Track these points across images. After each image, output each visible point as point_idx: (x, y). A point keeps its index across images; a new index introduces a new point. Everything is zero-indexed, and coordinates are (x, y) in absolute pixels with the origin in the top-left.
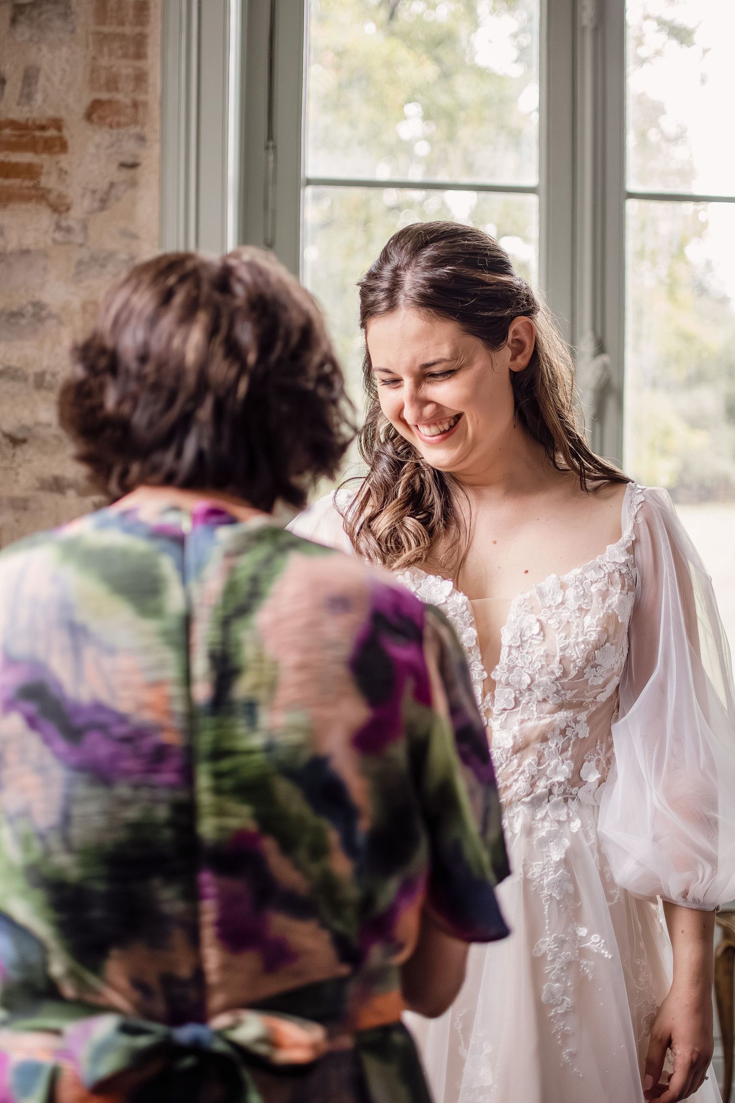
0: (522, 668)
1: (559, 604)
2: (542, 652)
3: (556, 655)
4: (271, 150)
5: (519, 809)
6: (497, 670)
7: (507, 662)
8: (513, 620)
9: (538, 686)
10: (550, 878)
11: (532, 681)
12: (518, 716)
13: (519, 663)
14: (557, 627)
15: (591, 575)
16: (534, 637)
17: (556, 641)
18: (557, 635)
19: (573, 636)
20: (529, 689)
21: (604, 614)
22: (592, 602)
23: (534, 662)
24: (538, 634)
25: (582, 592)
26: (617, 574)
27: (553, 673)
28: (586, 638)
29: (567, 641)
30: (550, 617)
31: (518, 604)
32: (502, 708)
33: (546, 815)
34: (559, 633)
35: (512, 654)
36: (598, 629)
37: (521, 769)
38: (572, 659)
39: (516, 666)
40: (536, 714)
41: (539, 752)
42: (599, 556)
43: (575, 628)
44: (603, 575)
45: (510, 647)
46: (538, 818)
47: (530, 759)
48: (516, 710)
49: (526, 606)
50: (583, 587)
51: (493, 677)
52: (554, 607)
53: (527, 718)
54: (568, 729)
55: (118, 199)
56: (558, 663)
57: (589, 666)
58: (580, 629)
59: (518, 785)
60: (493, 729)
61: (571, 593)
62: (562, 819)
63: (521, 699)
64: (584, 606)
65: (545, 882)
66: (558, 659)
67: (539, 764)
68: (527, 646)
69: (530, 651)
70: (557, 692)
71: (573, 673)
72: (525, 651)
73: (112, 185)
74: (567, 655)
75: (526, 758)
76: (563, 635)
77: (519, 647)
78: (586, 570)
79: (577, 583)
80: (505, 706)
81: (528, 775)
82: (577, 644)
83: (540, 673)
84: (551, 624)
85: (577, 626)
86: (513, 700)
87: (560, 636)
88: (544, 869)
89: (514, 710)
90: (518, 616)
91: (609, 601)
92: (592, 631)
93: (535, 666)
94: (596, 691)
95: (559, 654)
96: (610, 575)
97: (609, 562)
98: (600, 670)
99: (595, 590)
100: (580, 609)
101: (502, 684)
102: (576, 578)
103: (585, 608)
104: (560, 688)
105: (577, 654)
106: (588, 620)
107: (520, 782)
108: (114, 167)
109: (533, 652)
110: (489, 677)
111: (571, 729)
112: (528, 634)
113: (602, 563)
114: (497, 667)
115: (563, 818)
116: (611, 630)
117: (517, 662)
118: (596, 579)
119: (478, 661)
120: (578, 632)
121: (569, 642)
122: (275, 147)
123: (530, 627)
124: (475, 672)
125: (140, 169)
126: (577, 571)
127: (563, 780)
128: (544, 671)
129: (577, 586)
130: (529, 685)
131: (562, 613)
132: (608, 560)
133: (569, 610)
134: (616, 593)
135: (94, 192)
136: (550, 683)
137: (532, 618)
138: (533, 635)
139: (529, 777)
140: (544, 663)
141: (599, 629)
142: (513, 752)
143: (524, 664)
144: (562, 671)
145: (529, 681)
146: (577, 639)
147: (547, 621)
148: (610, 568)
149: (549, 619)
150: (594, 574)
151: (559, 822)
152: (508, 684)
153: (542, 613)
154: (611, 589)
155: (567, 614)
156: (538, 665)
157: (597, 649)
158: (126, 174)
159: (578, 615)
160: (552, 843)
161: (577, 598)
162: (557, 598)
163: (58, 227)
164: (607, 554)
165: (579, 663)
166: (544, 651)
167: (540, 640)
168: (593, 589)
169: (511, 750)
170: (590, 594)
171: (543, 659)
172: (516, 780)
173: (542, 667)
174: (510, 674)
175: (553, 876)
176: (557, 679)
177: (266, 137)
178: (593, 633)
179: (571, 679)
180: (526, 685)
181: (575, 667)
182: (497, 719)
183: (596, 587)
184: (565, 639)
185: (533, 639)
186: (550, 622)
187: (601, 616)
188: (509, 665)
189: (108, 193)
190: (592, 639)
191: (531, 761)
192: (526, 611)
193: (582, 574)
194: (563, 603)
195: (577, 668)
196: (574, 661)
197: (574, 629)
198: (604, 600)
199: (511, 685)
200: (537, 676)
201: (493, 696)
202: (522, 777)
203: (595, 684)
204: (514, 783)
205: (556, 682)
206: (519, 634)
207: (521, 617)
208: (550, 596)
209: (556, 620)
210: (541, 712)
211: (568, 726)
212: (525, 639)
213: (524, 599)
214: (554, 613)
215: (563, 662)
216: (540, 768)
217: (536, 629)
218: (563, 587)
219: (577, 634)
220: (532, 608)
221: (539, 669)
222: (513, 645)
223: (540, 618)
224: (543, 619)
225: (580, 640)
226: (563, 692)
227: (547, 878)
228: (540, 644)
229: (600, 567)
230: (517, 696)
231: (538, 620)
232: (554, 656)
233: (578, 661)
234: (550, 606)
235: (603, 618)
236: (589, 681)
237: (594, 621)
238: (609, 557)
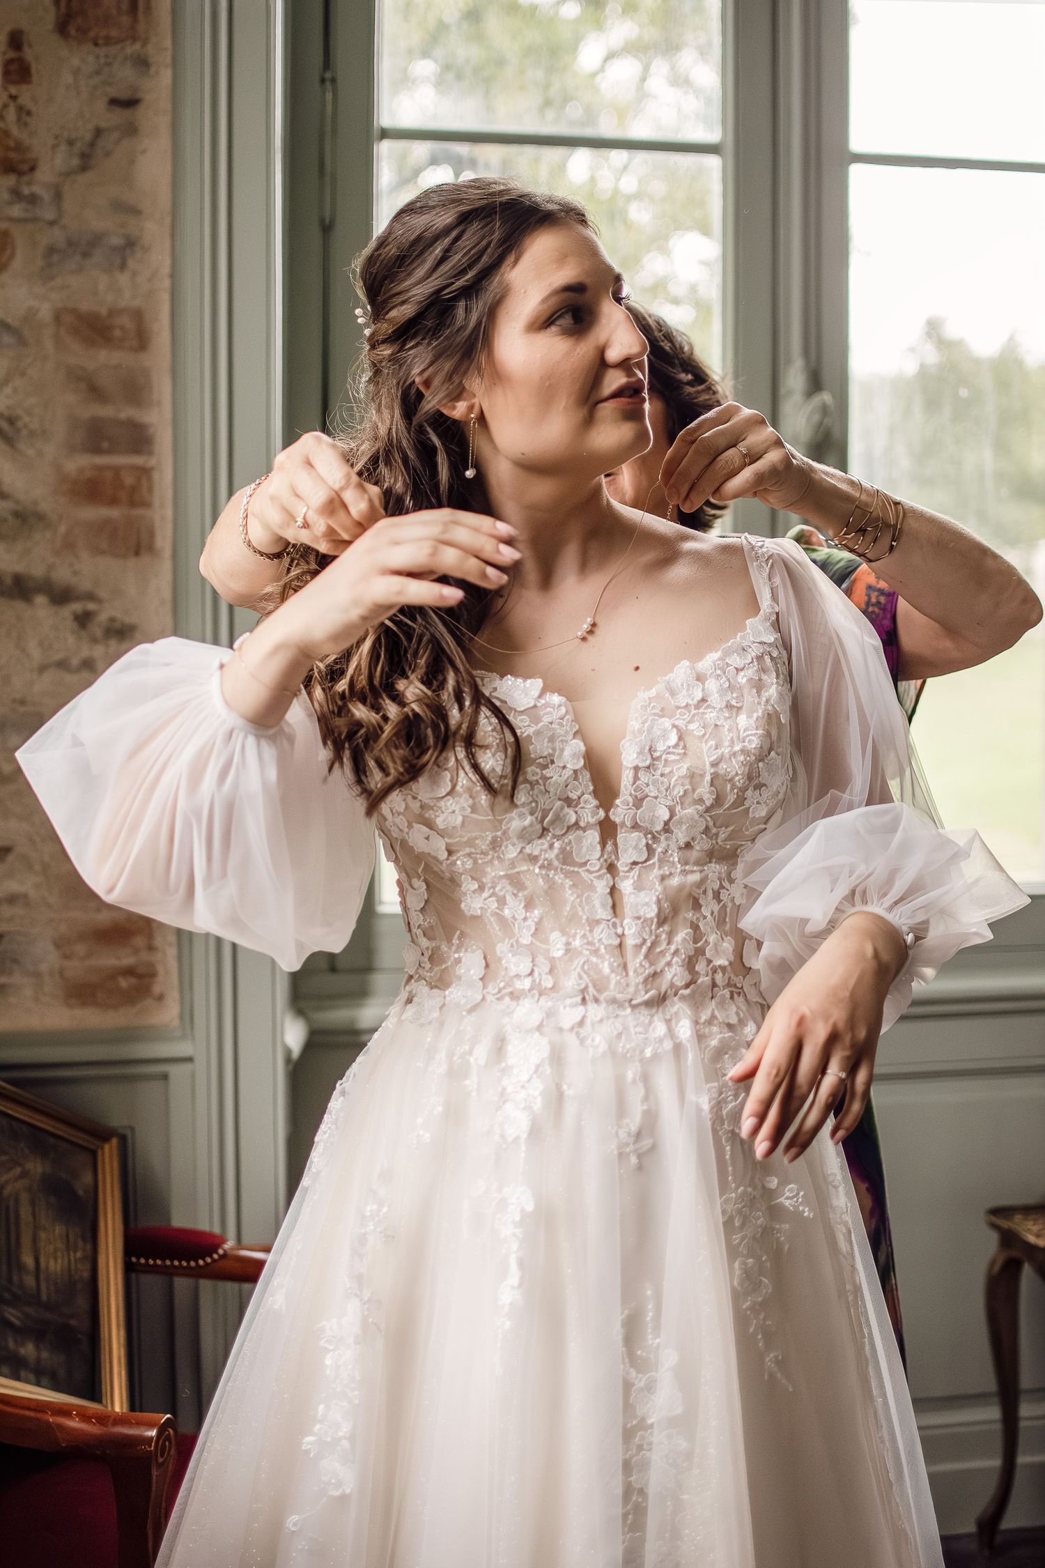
0: (656, 798)
1: (699, 702)
2: (683, 771)
3: (705, 773)
4: (328, 85)
5: (676, 1008)
6: (618, 806)
7: (633, 792)
8: (636, 728)
9: (680, 822)
10: (730, 1106)
11: (672, 815)
12: (655, 871)
13: (650, 791)
14: (702, 733)
15: (736, 660)
16: (671, 750)
17: (705, 754)
18: (704, 745)
19: (727, 743)
20: (667, 829)
21: (763, 712)
22: (742, 696)
23: (674, 787)
24: (676, 746)
25: (727, 683)
26: (767, 659)
27: (701, 801)
28: (744, 746)
29: (719, 752)
30: (690, 720)
31: (642, 706)
32: (631, 861)
33: (713, 1017)
34: (706, 742)
35: (639, 779)
36: (758, 732)
37: (673, 948)
38: (729, 777)
39: (647, 796)
40: (679, 866)
41: (692, 922)
42: (739, 634)
43: (727, 733)
44: (750, 660)
45: (636, 769)
46: (703, 1020)
47: (682, 935)
48: (651, 862)
49: (654, 707)
50: (726, 677)
51: (612, 817)
52: (693, 707)
53: (668, 873)
54: (722, 891)
55: (108, 154)
56: (709, 785)
57: (751, 788)
58: (735, 735)
59: (673, 970)
60: (623, 891)
61: (712, 685)
62: (732, 1022)
63: (655, 846)
64: (734, 703)
65: (724, 1112)
66: (708, 778)
67: (695, 942)
68: (660, 765)
69: (666, 772)
70: (706, 831)
71: (731, 798)
72: (659, 772)
73: (98, 132)
74: (722, 772)
75: (677, 934)
76: (712, 743)
77: (648, 767)
78: (727, 653)
79: (719, 672)
80: (634, 858)
81: (684, 956)
82: (734, 754)
83: (682, 804)
84: (693, 730)
85: (729, 730)
86: (645, 848)
87: (709, 745)
88: (721, 1093)
89: (648, 863)
90: (644, 723)
91: (765, 695)
92: (751, 735)
93: (675, 792)
94: (757, 827)
95: (709, 771)
96: (760, 658)
97: (754, 642)
98: (766, 793)
99: (745, 679)
100: (729, 706)
101: (627, 827)
102: (715, 665)
103: (735, 704)
104: (711, 824)
105: (735, 768)
106: (742, 720)
107: (674, 967)
108: (101, 105)
109: (671, 772)
110: (607, 817)
111: (725, 891)
112: (661, 747)
113: (745, 644)
114: (618, 802)
115: (733, 1020)
116: (774, 733)
117: (647, 790)
118: (742, 666)
119: (590, 794)
120: (732, 738)
121: (723, 753)
122: (333, 80)
123: (664, 736)
124: (587, 810)
125: (141, 110)
126: (715, 656)
127: (726, 963)
128: (688, 800)
129: (719, 676)
130: (666, 823)
131: (705, 713)
132: (752, 639)
133: (714, 708)
134: (772, 684)
135: (71, 143)
136: (697, 817)
137: (666, 723)
138: (669, 748)
139: (685, 959)
140: (689, 787)
141: (760, 732)
142: (658, 922)
143: (659, 792)
144: (714, 797)
145: (666, 817)
146: (732, 747)
147: (686, 726)
148: (755, 651)
149: (688, 722)
150: (738, 659)
151: (730, 1027)
152: (635, 827)
153: (678, 716)
154: (764, 677)
155: (712, 715)
156: (679, 791)
157: (760, 761)
158: (119, 116)
159: (727, 715)
160: (727, 1056)
161: (722, 692)
162: (695, 694)
163: (16, 194)
164: (748, 630)
165: (739, 781)
166: (688, 769)
167: (679, 754)
168: (742, 679)
169: (655, 920)
170: (738, 686)
171: (687, 781)
172: (669, 964)
173: (685, 792)
174: (638, 809)
175: (733, 1104)
176: (708, 810)
177: (322, 64)
178: (753, 738)
179: (728, 809)
180: (662, 824)
181: (732, 789)
182: (627, 877)
183: (745, 676)
184: (716, 749)
185: (669, 753)
186: (692, 727)
187: (760, 714)
188: (636, 796)
189: (92, 144)
190: (753, 746)
191: (684, 935)
192: (654, 714)
193: (721, 659)
194: (703, 700)
195: (735, 791)
196: (731, 780)
197: (727, 737)
198: (759, 693)
199: (640, 826)
200: (678, 808)
201: (615, 845)
202: (675, 959)
203: (757, 816)
204: (666, 969)
205: (706, 815)
206: (648, 748)
207: (649, 723)
208: (684, 691)
209: (698, 724)
210: (686, 863)
211: (722, 887)
212: (656, 754)
213: (649, 698)
214: (694, 715)
215: (716, 782)
216: (696, 946)
217: (673, 739)
218: (700, 678)
219: (732, 741)
220: (662, 710)
221: (680, 797)
222: (641, 765)
223: (677, 723)
224: (680, 723)
225: (737, 748)
226: (714, 831)
227: (726, 1108)
228: (681, 759)
229: (744, 649)
230: (650, 842)
231: (674, 726)
232: (702, 776)
233: (737, 778)
234: (687, 706)
235: (763, 717)
236: (751, 810)
237: (752, 722)
238: (753, 635)
